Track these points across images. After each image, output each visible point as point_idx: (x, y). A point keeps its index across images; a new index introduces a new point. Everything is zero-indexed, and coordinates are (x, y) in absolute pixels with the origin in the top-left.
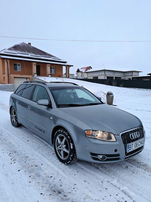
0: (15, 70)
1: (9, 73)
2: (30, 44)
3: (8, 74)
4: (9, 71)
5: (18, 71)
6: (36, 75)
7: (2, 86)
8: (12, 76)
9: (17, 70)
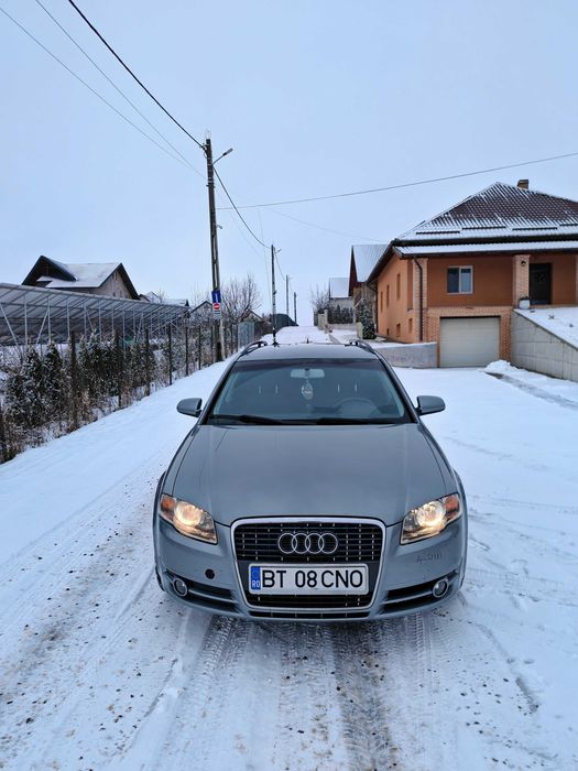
0: (449, 291)
1: (425, 305)
2: (524, 183)
3: (421, 309)
4: (425, 298)
5: (460, 292)
6: (526, 303)
7: (390, 349)
8: (435, 313)
9: (457, 291)
